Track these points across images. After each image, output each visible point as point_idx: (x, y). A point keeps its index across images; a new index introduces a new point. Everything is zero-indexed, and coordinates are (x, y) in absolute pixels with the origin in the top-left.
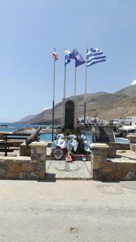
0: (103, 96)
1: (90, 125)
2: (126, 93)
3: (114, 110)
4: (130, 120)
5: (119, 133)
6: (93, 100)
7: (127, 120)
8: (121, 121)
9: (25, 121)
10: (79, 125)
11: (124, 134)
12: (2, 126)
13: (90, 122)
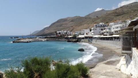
0: (77, 18)
1: (63, 35)
2: (91, 16)
3: (82, 26)
4: (83, 32)
5: (76, 40)
6: (72, 21)
7: (82, 32)
8: (79, 32)
9: (34, 34)
10: (57, 36)
11: (79, 40)
12: (15, 38)
13: (63, 34)
